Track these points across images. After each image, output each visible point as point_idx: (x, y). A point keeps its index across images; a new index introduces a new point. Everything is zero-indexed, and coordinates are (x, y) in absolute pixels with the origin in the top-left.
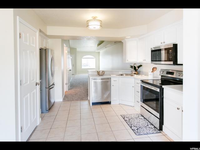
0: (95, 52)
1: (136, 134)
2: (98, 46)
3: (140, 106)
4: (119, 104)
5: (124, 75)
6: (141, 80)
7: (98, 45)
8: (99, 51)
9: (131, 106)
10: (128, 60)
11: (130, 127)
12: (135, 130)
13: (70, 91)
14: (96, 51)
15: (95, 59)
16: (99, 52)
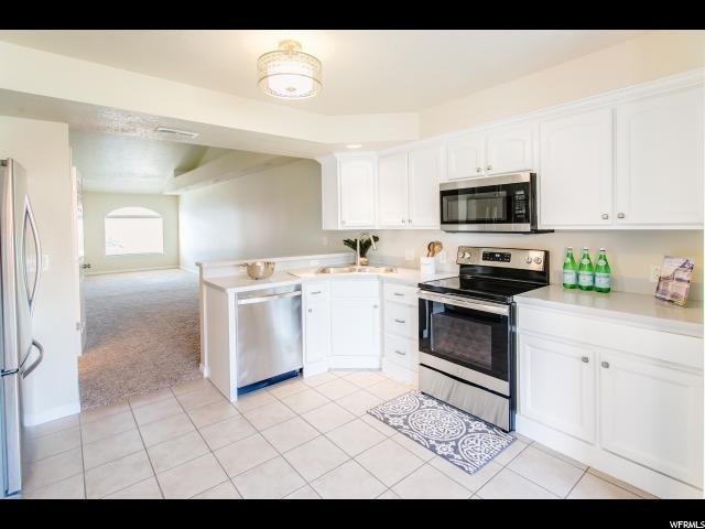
0: (160, 195)
1: (468, 472)
2: (176, 175)
3: (418, 366)
4: (330, 370)
5: (332, 270)
6: (420, 285)
7: (175, 170)
8: (175, 193)
9: (369, 370)
10: (343, 222)
11: (430, 449)
12: (452, 457)
13: (93, 354)
14: (166, 193)
15: (160, 221)
16: (177, 197)
